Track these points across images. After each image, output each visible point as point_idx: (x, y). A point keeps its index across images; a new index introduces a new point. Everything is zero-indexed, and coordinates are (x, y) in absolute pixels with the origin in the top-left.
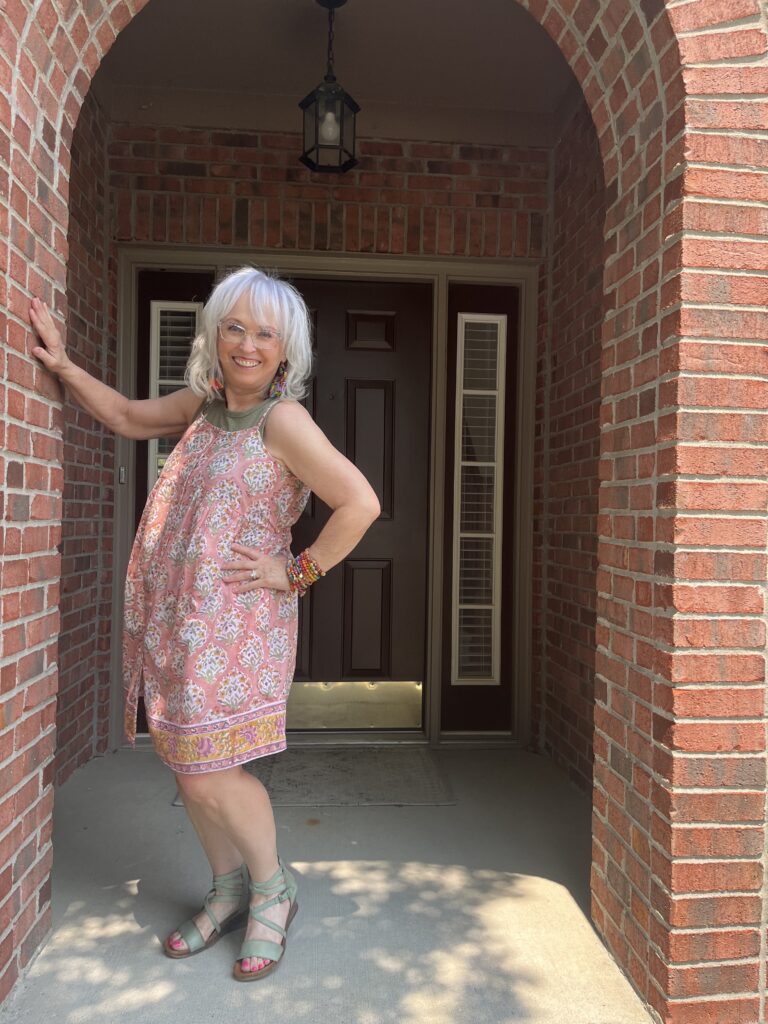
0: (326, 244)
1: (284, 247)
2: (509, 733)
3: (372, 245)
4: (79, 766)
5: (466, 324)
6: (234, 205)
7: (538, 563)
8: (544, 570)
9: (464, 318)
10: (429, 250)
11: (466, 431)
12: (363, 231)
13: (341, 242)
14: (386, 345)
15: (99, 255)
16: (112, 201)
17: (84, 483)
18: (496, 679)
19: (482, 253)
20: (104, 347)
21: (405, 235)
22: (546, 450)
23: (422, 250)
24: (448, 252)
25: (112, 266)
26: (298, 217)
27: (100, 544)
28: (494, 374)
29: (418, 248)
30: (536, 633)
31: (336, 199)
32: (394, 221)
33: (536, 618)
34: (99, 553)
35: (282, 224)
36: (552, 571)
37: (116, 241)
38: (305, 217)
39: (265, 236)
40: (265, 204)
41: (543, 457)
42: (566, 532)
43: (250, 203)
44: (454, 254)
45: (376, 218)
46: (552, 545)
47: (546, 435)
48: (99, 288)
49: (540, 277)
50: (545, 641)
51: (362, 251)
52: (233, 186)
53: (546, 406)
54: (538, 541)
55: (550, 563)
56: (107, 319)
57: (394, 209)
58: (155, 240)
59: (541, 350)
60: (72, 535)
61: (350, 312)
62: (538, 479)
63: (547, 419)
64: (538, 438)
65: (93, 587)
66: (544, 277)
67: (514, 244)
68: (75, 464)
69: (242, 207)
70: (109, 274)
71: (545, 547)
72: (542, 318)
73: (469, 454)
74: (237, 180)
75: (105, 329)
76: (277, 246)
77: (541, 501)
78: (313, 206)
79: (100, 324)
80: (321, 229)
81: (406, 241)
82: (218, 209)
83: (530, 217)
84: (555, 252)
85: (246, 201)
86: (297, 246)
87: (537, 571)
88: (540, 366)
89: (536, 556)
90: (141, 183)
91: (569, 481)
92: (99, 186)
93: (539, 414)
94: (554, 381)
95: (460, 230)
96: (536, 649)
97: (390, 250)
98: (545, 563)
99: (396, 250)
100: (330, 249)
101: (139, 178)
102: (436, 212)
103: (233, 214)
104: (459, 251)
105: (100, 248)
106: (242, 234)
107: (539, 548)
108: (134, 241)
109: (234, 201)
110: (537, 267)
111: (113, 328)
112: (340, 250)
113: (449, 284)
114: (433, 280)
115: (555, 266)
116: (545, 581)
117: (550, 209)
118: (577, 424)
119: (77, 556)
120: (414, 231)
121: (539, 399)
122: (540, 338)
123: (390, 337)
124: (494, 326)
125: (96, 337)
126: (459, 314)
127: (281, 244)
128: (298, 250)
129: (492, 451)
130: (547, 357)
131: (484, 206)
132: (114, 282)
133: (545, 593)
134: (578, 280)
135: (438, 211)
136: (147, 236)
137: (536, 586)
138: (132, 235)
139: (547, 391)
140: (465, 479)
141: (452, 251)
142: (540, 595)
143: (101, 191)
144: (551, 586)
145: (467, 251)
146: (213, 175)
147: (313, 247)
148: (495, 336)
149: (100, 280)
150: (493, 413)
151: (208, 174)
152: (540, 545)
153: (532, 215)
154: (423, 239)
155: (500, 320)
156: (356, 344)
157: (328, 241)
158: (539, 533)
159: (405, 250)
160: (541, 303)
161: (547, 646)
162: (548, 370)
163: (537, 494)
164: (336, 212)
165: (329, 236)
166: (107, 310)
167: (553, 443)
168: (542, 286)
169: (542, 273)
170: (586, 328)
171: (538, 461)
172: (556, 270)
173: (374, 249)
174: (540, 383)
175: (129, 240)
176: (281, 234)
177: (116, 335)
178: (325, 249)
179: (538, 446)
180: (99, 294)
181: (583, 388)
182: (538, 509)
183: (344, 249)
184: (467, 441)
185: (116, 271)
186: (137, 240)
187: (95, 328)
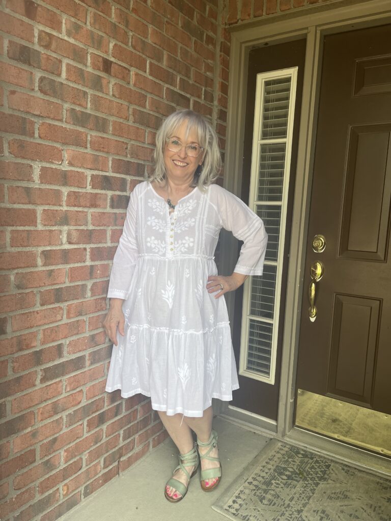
15: (210, 40)
25: (226, 50)
37: (228, 26)
48: (209, 68)
56: (217, 94)
58: (255, 17)
70: (221, 56)
75: (216, 103)
79: (209, 97)
105: (211, 34)
108: (240, 23)
111: (224, 102)
132: (226, 64)
138: (238, 17)
149: (210, 61)
166: (217, 86)
175: (236, 23)
177: (226, 108)
180: (208, 73)
185: (228, 54)
186: (242, 20)
187: (202, 101)
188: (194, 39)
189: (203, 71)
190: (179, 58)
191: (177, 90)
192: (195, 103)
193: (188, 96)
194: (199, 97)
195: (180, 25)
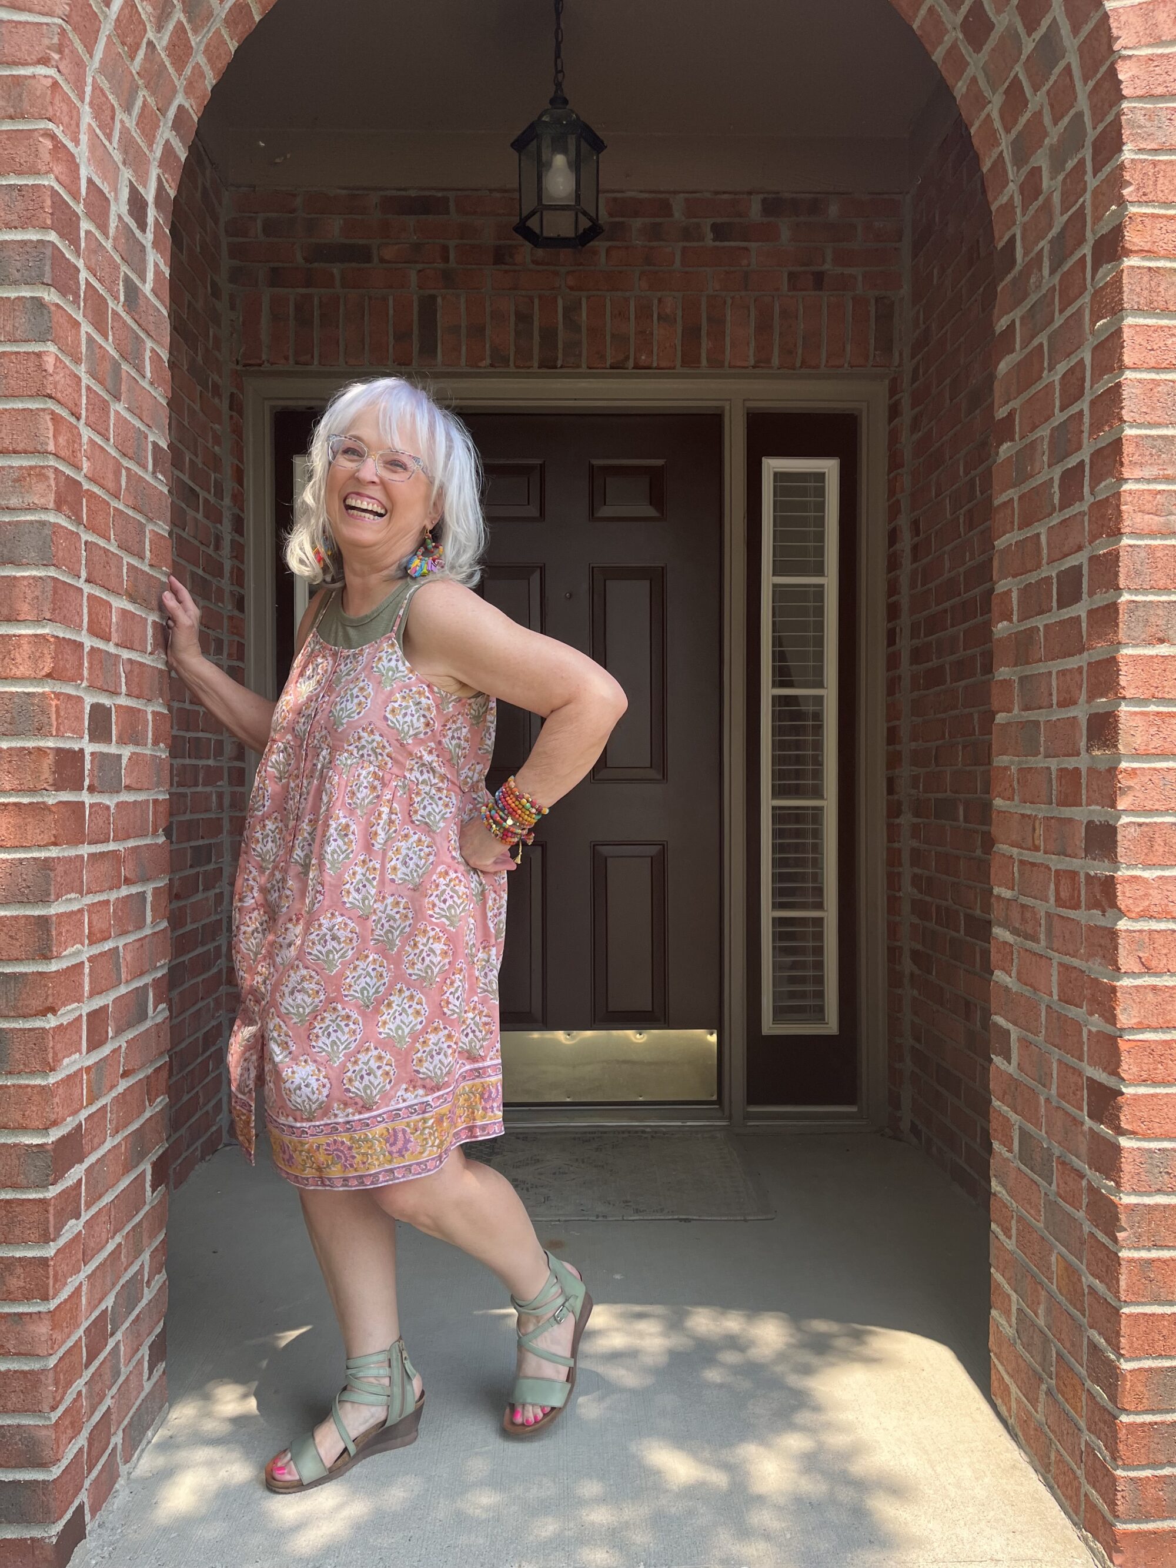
0: (557, 359)
1: (492, 365)
2: (853, 1109)
3: (627, 358)
4: (203, 1158)
5: (776, 474)
6: (415, 304)
7: (896, 845)
8: (906, 857)
9: (772, 465)
10: (716, 362)
11: (777, 641)
12: (613, 336)
13: (580, 355)
14: (652, 512)
15: (216, 390)
16: (233, 308)
17: (201, 735)
18: (831, 1025)
19: (798, 364)
20: (226, 528)
21: (678, 342)
22: (905, 668)
23: (704, 362)
24: (745, 364)
25: (236, 406)
26: (513, 319)
27: (226, 825)
28: (820, 551)
29: (699, 362)
30: (893, 954)
31: (571, 288)
32: (659, 319)
33: (893, 930)
34: (225, 838)
35: (488, 332)
36: (917, 857)
37: (239, 368)
38: (524, 318)
39: (464, 348)
40: (463, 300)
41: (900, 677)
42: (940, 795)
43: (439, 300)
44: (754, 367)
45: (632, 317)
46: (917, 815)
47: (905, 645)
48: (217, 440)
49: (891, 398)
50: (908, 966)
51: (612, 368)
52: (413, 277)
53: (905, 601)
54: (894, 811)
55: (915, 843)
56: (229, 485)
57: (660, 300)
58: (297, 363)
59: (894, 511)
60: (185, 813)
61: (596, 462)
62: (892, 712)
63: (905, 620)
64: (891, 649)
65: (218, 891)
66: (897, 397)
67: (848, 347)
68: (187, 706)
69: (428, 306)
70: (231, 417)
71: (906, 820)
72: (895, 462)
73: (782, 677)
74: (420, 266)
75: (227, 501)
76: (483, 364)
77: (898, 747)
78: (536, 301)
79: (219, 494)
80: (549, 336)
81: (679, 348)
82: (391, 312)
83: (873, 302)
84: (913, 358)
85: (433, 298)
86: (511, 363)
87: (893, 858)
88: (893, 537)
89: (893, 834)
90: (276, 277)
91: (943, 716)
92: (214, 284)
93: (893, 611)
94: (915, 559)
95: (764, 327)
96: (895, 979)
97: (655, 365)
98: (907, 844)
99: (663, 364)
100: (561, 367)
101: (274, 270)
102: (725, 303)
103: (415, 317)
104: (762, 361)
105: (216, 378)
106: (428, 349)
107: (897, 821)
108: (267, 367)
109: (415, 297)
110: (887, 382)
111: (238, 499)
112: (579, 366)
113: (748, 414)
114: (722, 408)
115: (915, 379)
116: (907, 872)
117: (906, 290)
118: (953, 626)
119: (193, 843)
120: (692, 334)
121: (893, 589)
122: (892, 492)
123: (657, 499)
124: (820, 477)
125: (214, 514)
126: (763, 459)
127: (488, 361)
128: (512, 369)
129: (819, 671)
130: (903, 522)
131: (801, 290)
132: (238, 431)
133: (908, 890)
134: (951, 400)
135: (729, 301)
136: (286, 358)
137: (893, 880)
138: (264, 357)
139: (904, 577)
140: (777, 716)
141: (752, 363)
142: (901, 894)
143: (216, 293)
144: (916, 880)
145: (776, 361)
146: (382, 260)
147: (536, 365)
148: (821, 492)
149: (217, 426)
150: (820, 611)
151: (376, 259)
152: (898, 816)
153: (877, 300)
154: (705, 344)
155: (829, 467)
156: (605, 511)
157: (560, 356)
158: (896, 797)
159: (678, 362)
160: (894, 437)
161: (912, 974)
162: (906, 542)
163: (892, 736)
164: (571, 310)
165: (560, 345)
166: (228, 471)
167: (917, 655)
168: (894, 411)
169: (893, 391)
170: (966, 474)
171: (892, 685)
172: (914, 386)
173: (631, 363)
174: (893, 563)
175: (260, 365)
176: (488, 346)
177: (242, 510)
178: (556, 368)
179: (893, 662)
180: (216, 448)
181: (961, 570)
182: (893, 761)
183: (584, 366)
184: (779, 656)
185: (240, 413)
186: (272, 364)
187: (212, 499)
188: (199, 388)
189: (210, 445)
190: (186, 423)
191: (185, 478)
192: (206, 501)
193: (197, 489)
194: (209, 493)
195: (186, 367)
